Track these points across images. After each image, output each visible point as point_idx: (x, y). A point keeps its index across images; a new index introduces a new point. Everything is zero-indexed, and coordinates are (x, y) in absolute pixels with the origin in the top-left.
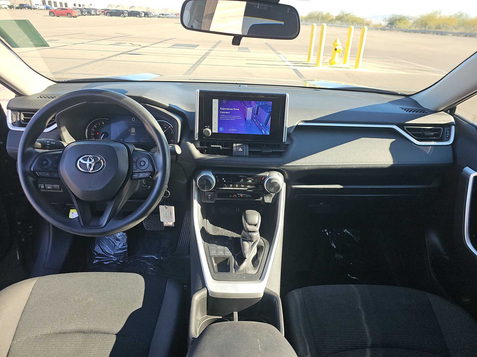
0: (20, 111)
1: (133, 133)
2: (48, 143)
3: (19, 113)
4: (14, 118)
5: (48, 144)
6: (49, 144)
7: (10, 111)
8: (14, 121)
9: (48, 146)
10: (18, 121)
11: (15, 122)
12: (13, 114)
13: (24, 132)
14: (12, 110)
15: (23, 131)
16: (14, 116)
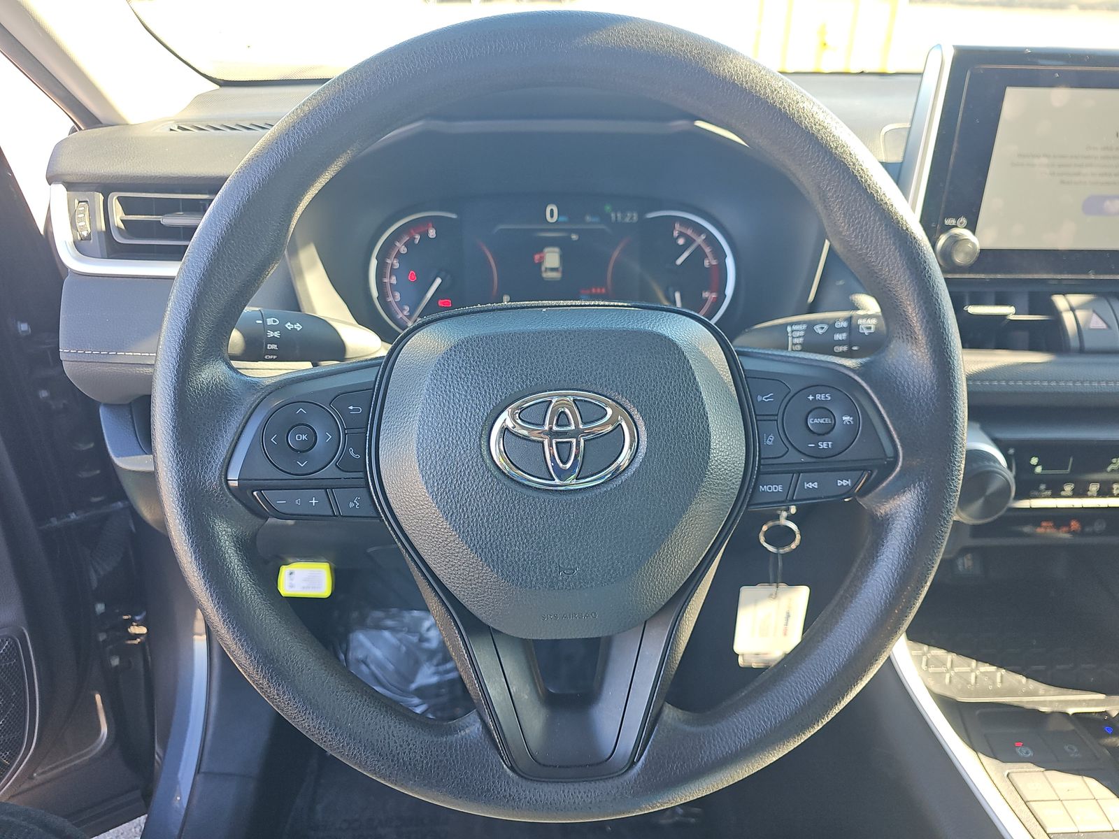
0: (106, 187)
1: (553, 270)
2: (274, 329)
3: (102, 198)
4: (81, 220)
5: (271, 334)
6: (277, 334)
7: (60, 189)
8: (85, 234)
9: (273, 340)
10: (100, 233)
11: (88, 238)
12: (77, 202)
13: (176, 284)
14: (70, 186)
15: (172, 278)
16: (83, 212)
